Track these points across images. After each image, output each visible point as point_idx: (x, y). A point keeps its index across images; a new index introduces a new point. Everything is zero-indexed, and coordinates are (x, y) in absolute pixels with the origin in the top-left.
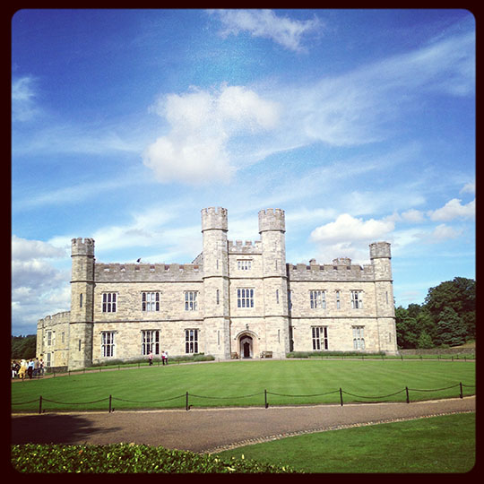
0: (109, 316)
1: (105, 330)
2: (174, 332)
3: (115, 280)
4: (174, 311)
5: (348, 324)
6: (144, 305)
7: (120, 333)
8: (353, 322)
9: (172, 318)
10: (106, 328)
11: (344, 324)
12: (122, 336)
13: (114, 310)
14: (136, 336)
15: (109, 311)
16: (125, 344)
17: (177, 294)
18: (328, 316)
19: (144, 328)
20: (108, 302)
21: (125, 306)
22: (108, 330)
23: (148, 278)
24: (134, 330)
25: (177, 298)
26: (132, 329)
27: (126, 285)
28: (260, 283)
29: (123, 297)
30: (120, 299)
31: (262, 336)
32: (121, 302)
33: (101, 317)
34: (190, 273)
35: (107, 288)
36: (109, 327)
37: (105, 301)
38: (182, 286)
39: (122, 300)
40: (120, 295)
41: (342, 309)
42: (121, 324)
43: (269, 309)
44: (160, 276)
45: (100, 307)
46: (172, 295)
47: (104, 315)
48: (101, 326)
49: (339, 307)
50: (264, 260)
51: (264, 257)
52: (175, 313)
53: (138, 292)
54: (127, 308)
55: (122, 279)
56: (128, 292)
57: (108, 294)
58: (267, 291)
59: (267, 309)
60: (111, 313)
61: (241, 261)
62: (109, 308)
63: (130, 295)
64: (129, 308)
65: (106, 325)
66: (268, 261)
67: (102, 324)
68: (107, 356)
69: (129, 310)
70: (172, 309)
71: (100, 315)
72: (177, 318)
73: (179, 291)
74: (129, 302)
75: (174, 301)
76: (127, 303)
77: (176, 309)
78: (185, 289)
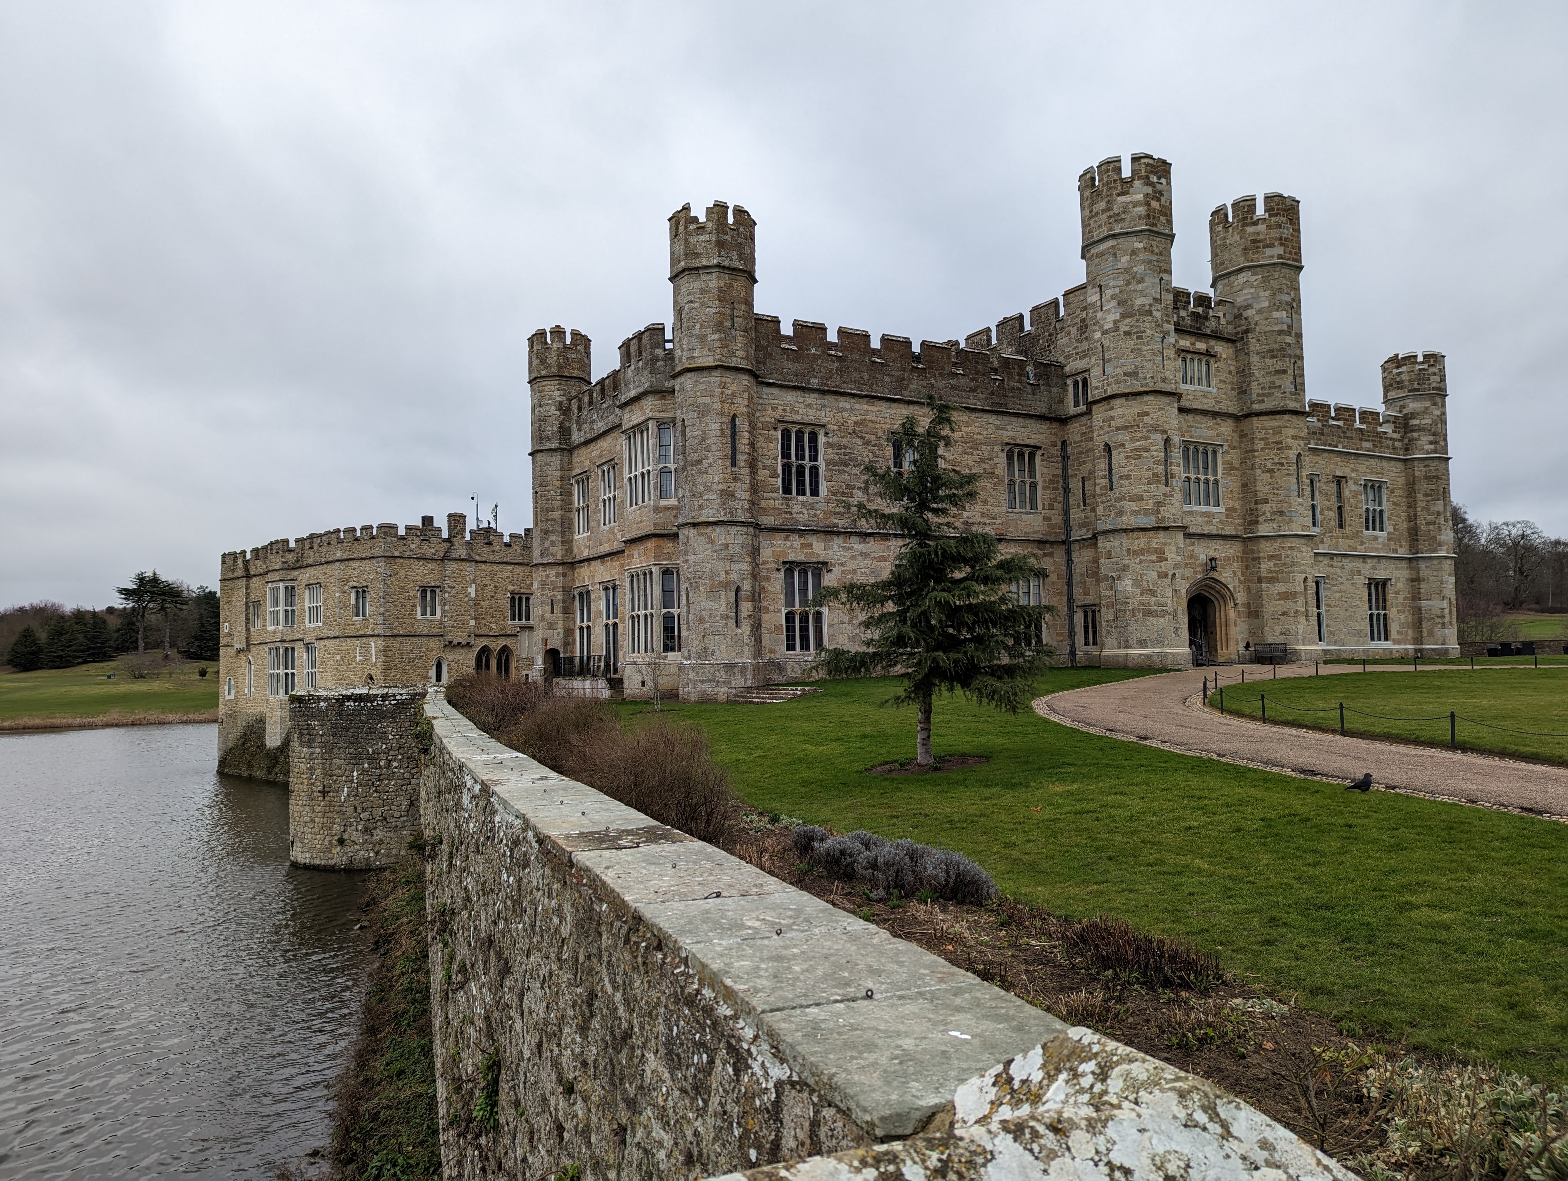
0: (801, 509)
1: (792, 557)
3: (815, 382)
4: (979, 508)
5: (1359, 573)
7: (836, 572)
8: (1368, 569)
10: (795, 550)
11: (1353, 573)
13: (815, 492)
15: (800, 491)
17: (986, 449)
20: (797, 459)
21: (846, 477)
22: (801, 558)
23: (906, 389)
24: (876, 564)
25: (987, 466)
26: (868, 562)
27: (847, 406)
28: (1233, 431)
29: (840, 447)
30: (830, 451)
31: (1241, 597)
32: (836, 463)
33: (779, 512)
34: (1018, 385)
35: (792, 410)
36: (804, 546)
37: (786, 454)
38: (998, 428)
39: (837, 458)
40: (831, 440)
41: (1348, 531)
42: (838, 541)
43: (1273, 513)
44: (941, 383)
45: (774, 475)
46: (972, 454)
47: (787, 505)
48: (779, 540)
49: (1341, 526)
50: (1255, 359)
51: (1252, 348)
52: (983, 516)
53: (880, 434)
54: (853, 487)
55: (835, 382)
56: (854, 431)
57: (794, 429)
58: (1264, 458)
59: (1264, 513)
60: (807, 498)
61: (1189, 356)
62: (801, 483)
63: (860, 442)
64: (859, 489)
65: (796, 540)
66: (1269, 362)
67: (783, 535)
68: (802, 649)
69: (858, 493)
70: (974, 501)
71: (777, 505)
72: (989, 531)
73: (990, 443)
74: (859, 465)
75: (979, 476)
76: (852, 469)
77: (985, 502)
78: (1006, 441)
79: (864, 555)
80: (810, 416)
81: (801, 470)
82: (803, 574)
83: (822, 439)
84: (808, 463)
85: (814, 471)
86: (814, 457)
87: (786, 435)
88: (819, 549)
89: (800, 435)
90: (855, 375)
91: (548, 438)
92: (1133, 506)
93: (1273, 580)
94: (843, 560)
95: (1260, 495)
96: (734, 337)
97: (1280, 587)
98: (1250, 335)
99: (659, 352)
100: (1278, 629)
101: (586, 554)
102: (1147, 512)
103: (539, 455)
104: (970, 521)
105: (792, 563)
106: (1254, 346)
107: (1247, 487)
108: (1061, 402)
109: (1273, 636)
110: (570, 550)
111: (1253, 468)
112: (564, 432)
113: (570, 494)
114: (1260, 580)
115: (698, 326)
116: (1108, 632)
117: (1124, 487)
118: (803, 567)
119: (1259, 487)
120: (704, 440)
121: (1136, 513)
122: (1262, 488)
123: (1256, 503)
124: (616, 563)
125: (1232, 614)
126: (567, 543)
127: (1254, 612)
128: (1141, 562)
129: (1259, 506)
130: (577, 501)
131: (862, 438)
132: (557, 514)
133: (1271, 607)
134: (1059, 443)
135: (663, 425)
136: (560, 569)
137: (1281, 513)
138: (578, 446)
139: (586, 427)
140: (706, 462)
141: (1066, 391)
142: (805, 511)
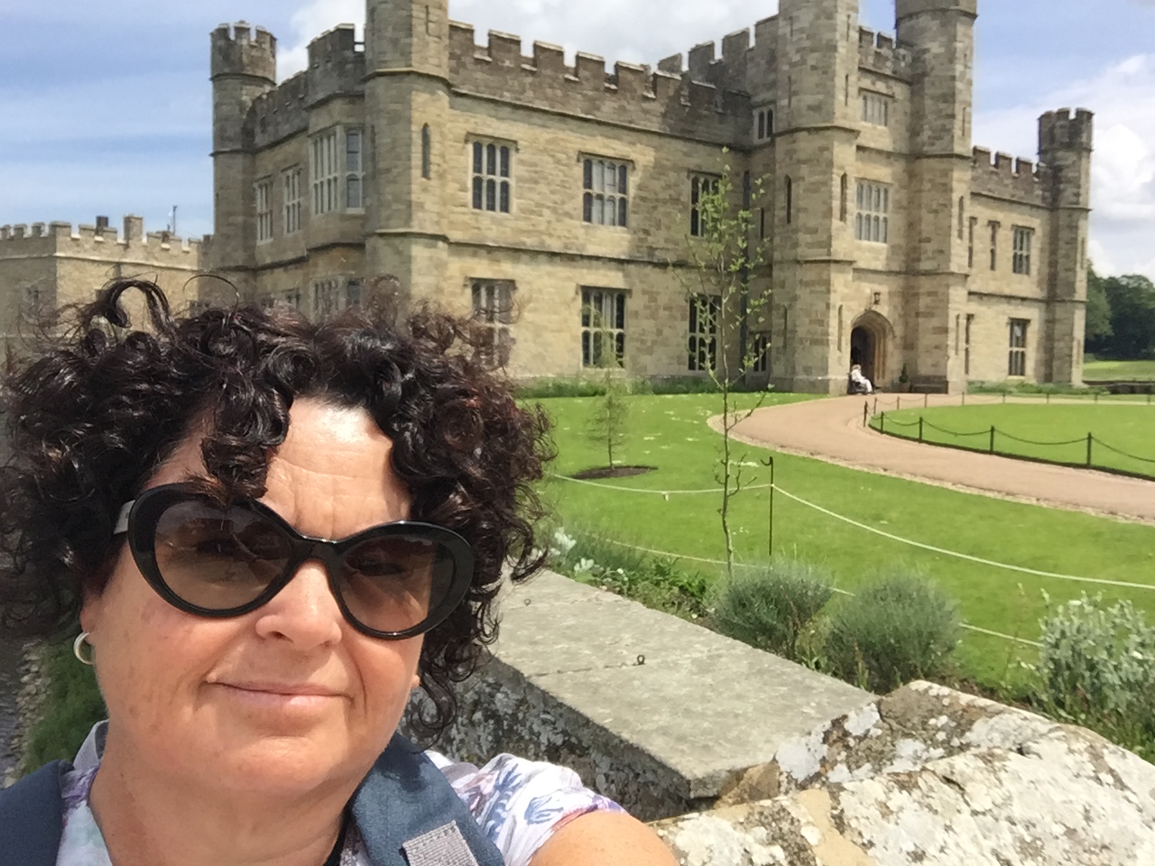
0: (492, 226)
1: (479, 274)
2: (663, 300)
3: (507, 97)
4: (663, 233)
5: (1004, 314)
6: (588, 199)
7: (524, 291)
8: (1012, 309)
9: (659, 255)
10: (481, 267)
13: (505, 208)
15: (491, 207)
17: (672, 175)
19: (589, 281)
20: (489, 173)
21: (535, 195)
22: (489, 275)
23: (598, 109)
24: (561, 285)
25: (672, 192)
26: (554, 283)
28: (904, 171)
29: (531, 165)
30: (522, 168)
31: (899, 330)
32: (525, 181)
33: (466, 227)
34: (706, 113)
35: (485, 125)
36: (492, 262)
37: (478, 168)
38: (685, 154)
39: (527, 175)
40: (522, 156)
41: (998, 272)
42: (526, 260)
43: (934, 252)
44: (632, 107)
45: (464, 189)
46: (659, 179)
47: (477, 220)
48: (467, 256)
49: (993, 268)
50: (928, 102)
51: (926, 91)
52: (666, 241)
53: (570, 154)
54: (542, 206)
55: (529, 98)
56: (545, 149)
57: (486, 142)
58: (930, 197)
59: (926, 252)
60: (498, 214)
61: (869, 94)
62: (491, 198)
63: (551, 160)
64: (548, 207)
65: (484, 258)
66: (942, 106)
67: (471, 250)
69: (546, 212)
70: (658, 226)
71: (466, 218)
72: (670, 258)
73: (677, 169)
74: (549, 184)
75: (665, 202)
76: (542, 187)
77: (668, 228)
78: (692, 167)
80: (503, 131)
81: (492, 186)
82: (491, 291)
83: (513, 155)
84: (499, 179)
85: (505, 186)
86: (505, 173)
87: (477, 149)
88: (507, 267)
89: (492, 149)
90: (549, 91)
91: (230, 139)
92: (808, 238)
93: (930, 315)
94: (529, 278)
95: (924, 235)
96: (427, 43)
97: (935, 322)
98: (927, 79)
99: (348, 54)
100: (930, 361)
101: (268, 261)
102: (820, 245)
103: (221, 156)
104: (654, 246)
105: (479, 280)
106: (929, 91)
107: (912, 226)
108: (747, 132)
109: (925, 368)
110: (252, 257)
111: (920, 206)
112: (248, 133)
113: (253, 199)
114: (917, 315)
115: (390, 28)
116: (777, 359)
117: (802, 220)
118: (490, 285)
119: (923, 226)
120: (393, 148)
121: (810, 245)
122: (926, 228)
123: (920, 242)
124: (300, 272)
125: (890, 346)
126: (250, 248)
127: (909, 345)
128: (811, 292)
129: (923, 244)
130: (260, 206)
131: (553, 156)
132: (240, 219)
133: (926, 340)
134: (742, 174)
135: (350, 132)
136: (242, 275)
137: (941, 252)
138: (261, 150)
139: (270, 129)
140: (395, 171)
141: (752, 122)
142: (494, 227)
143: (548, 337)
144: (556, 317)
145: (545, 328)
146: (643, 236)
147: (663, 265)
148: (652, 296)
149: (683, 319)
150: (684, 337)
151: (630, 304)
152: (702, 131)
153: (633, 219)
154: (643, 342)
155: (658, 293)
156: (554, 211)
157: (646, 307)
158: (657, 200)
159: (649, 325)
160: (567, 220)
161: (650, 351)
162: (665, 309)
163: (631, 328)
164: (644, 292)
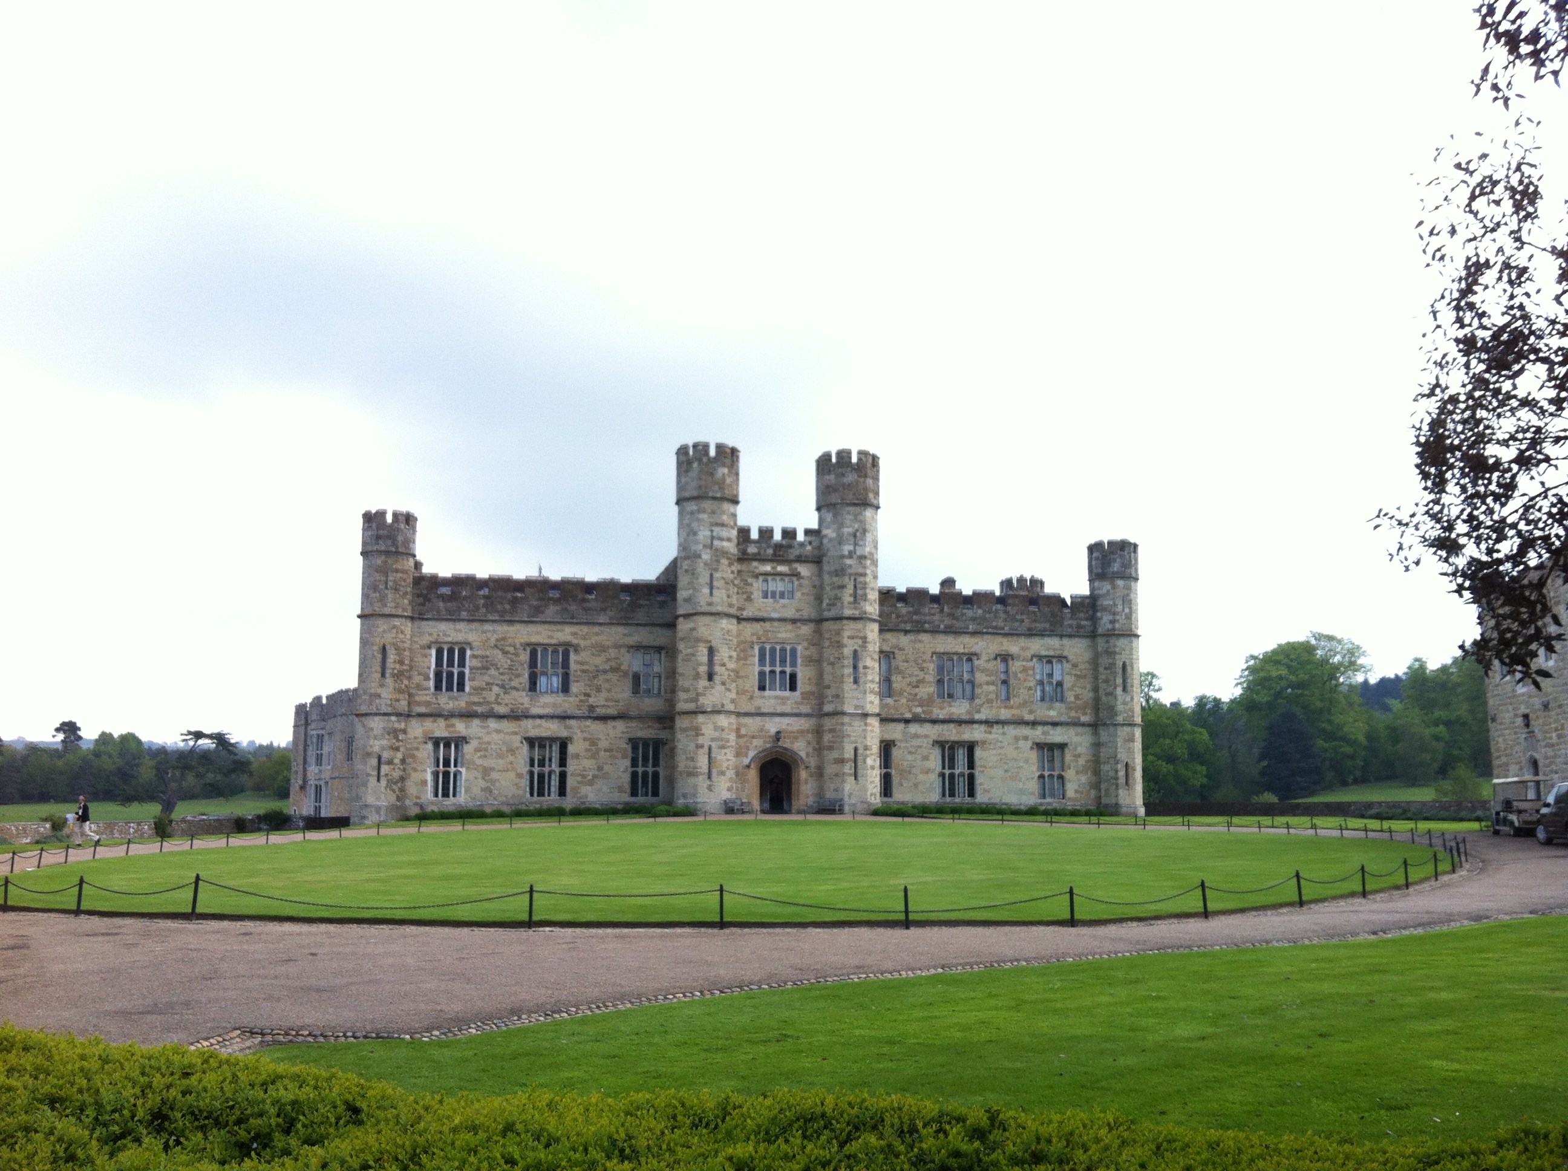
0: (447, 702)
1: (438, 734)
2: (603, 744)
3: (464, 615)
4: (604, 695)
5: (1026, 738)
6: (533, 677)
7: (474, 743)
8: (1038, 734)
9: (600, 711)
10: (440, 729)
11: (1017, 739)
12: (477, 750)
13: (461, 687)
14: (512, 751)
15: (449, 689)
16: (486, 771)
17: (613, 653)
18: (977, 717)
19: (533, 733)
20: (448, 667)
21: (487, 678)
22: (446, 734)
24: (507, 737)
25: (612, 664)
26: (501, 736)
27: (491, 628)
28: (810, 633)
29: (483, 657)
30: (474, 660)
32: (478, 669)
33: (429, 704)
35: (445, 635)
36: (447, 726)
37: (439, 665)
38: (625, 635)
39: (479, 665)
40: (476, 653)
41: (1013, 701)
42: (476, 722)
43: (833, 697)
45: (427, 679)
46: (600, 656)
47: (437, 699)
48: (429, 724)
49: (1007, 698)
52: (607, 700)
53: (518, 646)
54: (492, 684)
55: (481, 612)
56: (496, 646)
57: (446, 647)
60: (454, 693)
61: (771, 578)
62: (450, 683)
63: (500, 653)
64: (497, 685)
65: (442, 723)
67: (431, 719)
68: (443, 796)
69: (496, 689)
70: (599, 690)
71: (428, 698)
72: (612, 711)
73: (617, 646)
74: (498, 669)
75: (605, 672)
76: (493, 672)
77: (609, 691)
78: (632, 643)
79: (498, 731)
80: (460, 637)
81: (450, 675)
82: (447, 745)
83: (468, 653)
84: (456, 671)
85: (461, 675)
86: (462, 664)
87: (439, 653)
88: (460, 727)
89: (451, 652)
90: (499, 607)
94: (480, 735)
96: (387, 594)
104: (595, 705)
105: (437, 738)
118: (447, 741)
122: (827, 678)
127: (819, 775)
131: (502, 650)
137: (837, 697)
142: (451, 702)
143: (494, 775)
144: (501, 761)
145: (493, 769)
146: (583, 698)
147: (604, 718)
148: (593, 742)
149: (624, 757)
150: (625, 771)
151: (571, 749)
152: (641, 616)
153: (574, 688)
154: (584, 776)
155: (599, 739)
156: (503, 687)
157: (587, 750)
158: (598, 671)
159: (589, 764)
160: (514, 692)
161: (591, 783)
162: (605, 751)
163: (572, 766)
164: (585, 739)
